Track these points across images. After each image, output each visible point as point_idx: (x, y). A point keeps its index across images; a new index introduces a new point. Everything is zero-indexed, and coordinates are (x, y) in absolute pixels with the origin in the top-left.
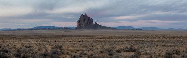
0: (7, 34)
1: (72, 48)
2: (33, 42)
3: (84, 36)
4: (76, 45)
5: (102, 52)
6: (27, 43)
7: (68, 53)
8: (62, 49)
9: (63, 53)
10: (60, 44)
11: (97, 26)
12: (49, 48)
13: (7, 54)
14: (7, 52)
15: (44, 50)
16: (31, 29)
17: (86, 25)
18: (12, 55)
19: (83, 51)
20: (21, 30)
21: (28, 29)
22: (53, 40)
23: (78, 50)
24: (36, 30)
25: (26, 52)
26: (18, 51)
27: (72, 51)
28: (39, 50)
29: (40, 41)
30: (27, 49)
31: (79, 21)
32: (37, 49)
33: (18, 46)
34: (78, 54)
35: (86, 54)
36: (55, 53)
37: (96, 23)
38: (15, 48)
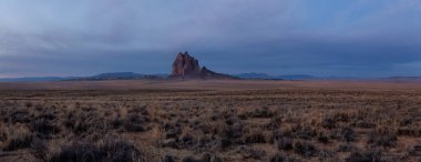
0: (50, 87)
1: (163, 112)
2: (96, 101)
3: (183, 91)
4: (170, 107)
5: (214, 119)
6: (85, 102)
7: (156, 120)
8: (146, 113)
9: (147, 120)
10: (143, 104)
11: (205, 73)
12: (124, 111)
13: (51, 123)
14: (51, 117)
15: (115, 115)
16: (93, 79)
17: (186, 72)
18: (59, 124)
19: (182, 116)
20: (74, 79)
21: (88, 79)
22: (130, 97)
23: (173, 115)
24: (100, 79)
25: (84, 119)
26: (70, 116)
27: (164, 116)
28: (107, 114)
29: (107, 100)
30: (86, 113)
31: (175, 65)
32: (103, 114)
33: (71, 107)
34: (174, 121)
35: (187, 122)
36: (133, 120)
37: (204, 68)
38: (65, 111)
